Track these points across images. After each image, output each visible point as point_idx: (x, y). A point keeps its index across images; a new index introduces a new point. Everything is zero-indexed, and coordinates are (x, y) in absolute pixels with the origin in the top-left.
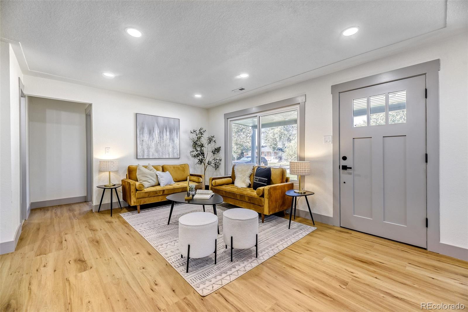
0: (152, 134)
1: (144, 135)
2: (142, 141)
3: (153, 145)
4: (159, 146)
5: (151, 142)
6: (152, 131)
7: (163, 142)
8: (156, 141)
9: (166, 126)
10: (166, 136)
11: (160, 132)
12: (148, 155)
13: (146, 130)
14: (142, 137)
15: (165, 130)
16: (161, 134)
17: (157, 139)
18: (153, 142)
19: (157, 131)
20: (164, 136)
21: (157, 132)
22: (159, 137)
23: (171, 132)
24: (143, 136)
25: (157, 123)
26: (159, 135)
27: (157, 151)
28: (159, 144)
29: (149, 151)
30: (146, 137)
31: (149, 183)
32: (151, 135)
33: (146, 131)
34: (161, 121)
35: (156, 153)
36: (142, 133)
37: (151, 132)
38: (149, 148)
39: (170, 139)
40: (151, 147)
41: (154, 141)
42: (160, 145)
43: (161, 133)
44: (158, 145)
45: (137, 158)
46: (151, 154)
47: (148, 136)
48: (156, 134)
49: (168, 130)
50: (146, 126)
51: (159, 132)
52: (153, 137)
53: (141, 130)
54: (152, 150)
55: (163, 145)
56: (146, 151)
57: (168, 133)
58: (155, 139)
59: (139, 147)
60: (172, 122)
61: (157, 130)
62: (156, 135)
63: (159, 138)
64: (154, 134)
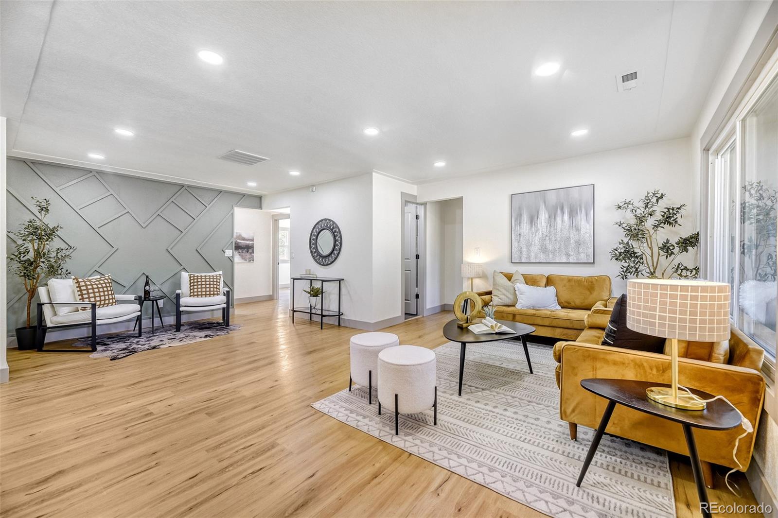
0: (535, 223)
1: (522, 226)
2: (519, 236)
3: (537, 240)
4: (547, 241)
5: (533, 236)
6: (536, 217)
7: (555, 234)
8: (542, 234)
9: (563, 204)
10: (563, 221)
11: (549, 217)
12: (529, 257)
13: (525, 216)
14: (518, 229)
15: (559, 211)
16: (552, 220)
17: (544, 230)
18: (536, 235)
19: (545, 216)
20: (557, 223)
21: (543, 218)
22: (549, 226)
23: (573, 213)
24: (520, 228)
25: (545, 202)
26: (548, 222)
27: (544, 249)
28: (547, 238)
29: (529, 251)
30: (525, 227)
31: (499, 300)
32: (533, 224)
33: (525, 219)
34: (552, 198)
35: (541, 253)
36: (518, 222)
37: (532, 220)
38: (529, 245)
39: (569, 226)
40: (533, 243)
41: (539, 234)
42: (550, 239)
43: (552, 216)
44: (545, 240)
45: (512, 262)
46: (533, 255)
47: (528, 226)
48: (543, 221)
49: (566, 211)
50: (525, 211)
51: (547, 216)
52: (536, 227)
53: (517, 219)
54: (535, 249)
55: (556, 240)
56: (525, 250)
57: (566, 217)
58: (540, 231)
59: (515, 244)
60: (575, 194)
61: (545, 214)
62: (541, 223)
63: (548, 228)
64: (538, 222)
